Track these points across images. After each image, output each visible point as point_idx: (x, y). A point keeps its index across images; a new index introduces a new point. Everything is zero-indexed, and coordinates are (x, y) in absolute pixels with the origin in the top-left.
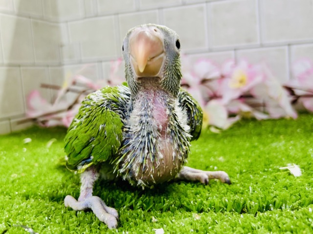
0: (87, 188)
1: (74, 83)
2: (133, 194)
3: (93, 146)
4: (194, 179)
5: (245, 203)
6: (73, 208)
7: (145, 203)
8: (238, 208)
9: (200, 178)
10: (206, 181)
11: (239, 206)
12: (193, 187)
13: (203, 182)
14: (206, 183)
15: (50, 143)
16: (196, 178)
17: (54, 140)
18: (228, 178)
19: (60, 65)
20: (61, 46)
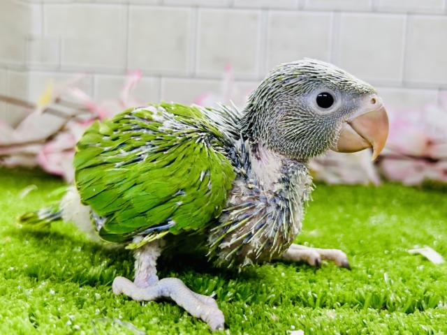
0: (149, 267)
1: (58, 101)
2: (217, 278)
3: (179, 203)
4: (298, 259)
5: (385, 298)
6: (133, 297)
7: (239, 292)
8: (377, 304)
9: (308, 257)
10: (317, 261)
11: (379, 302)
12: (298, 271)
13: (312, 263)
14: (318, 265)
15: (26, 191)
16: (301, 258)
17: (33, 187)
18: (345, 261)
19: (25, 69)
20: (30, 39)
